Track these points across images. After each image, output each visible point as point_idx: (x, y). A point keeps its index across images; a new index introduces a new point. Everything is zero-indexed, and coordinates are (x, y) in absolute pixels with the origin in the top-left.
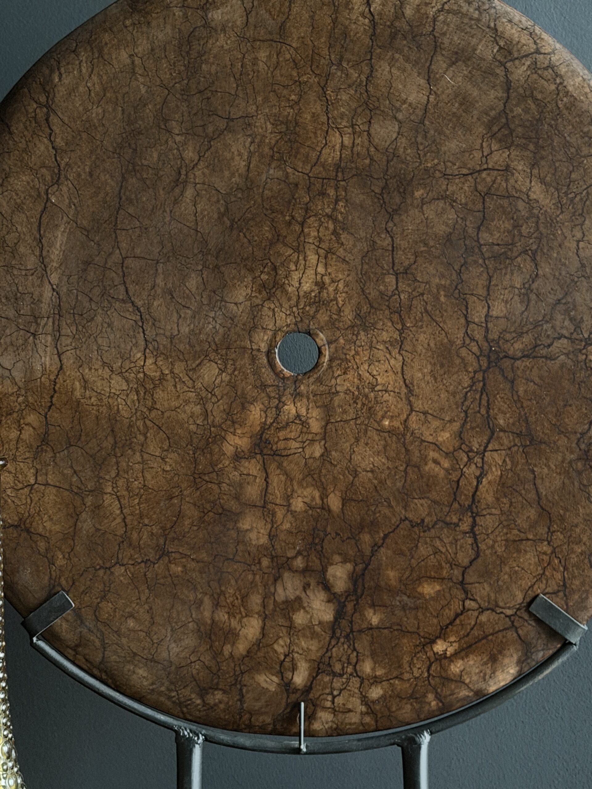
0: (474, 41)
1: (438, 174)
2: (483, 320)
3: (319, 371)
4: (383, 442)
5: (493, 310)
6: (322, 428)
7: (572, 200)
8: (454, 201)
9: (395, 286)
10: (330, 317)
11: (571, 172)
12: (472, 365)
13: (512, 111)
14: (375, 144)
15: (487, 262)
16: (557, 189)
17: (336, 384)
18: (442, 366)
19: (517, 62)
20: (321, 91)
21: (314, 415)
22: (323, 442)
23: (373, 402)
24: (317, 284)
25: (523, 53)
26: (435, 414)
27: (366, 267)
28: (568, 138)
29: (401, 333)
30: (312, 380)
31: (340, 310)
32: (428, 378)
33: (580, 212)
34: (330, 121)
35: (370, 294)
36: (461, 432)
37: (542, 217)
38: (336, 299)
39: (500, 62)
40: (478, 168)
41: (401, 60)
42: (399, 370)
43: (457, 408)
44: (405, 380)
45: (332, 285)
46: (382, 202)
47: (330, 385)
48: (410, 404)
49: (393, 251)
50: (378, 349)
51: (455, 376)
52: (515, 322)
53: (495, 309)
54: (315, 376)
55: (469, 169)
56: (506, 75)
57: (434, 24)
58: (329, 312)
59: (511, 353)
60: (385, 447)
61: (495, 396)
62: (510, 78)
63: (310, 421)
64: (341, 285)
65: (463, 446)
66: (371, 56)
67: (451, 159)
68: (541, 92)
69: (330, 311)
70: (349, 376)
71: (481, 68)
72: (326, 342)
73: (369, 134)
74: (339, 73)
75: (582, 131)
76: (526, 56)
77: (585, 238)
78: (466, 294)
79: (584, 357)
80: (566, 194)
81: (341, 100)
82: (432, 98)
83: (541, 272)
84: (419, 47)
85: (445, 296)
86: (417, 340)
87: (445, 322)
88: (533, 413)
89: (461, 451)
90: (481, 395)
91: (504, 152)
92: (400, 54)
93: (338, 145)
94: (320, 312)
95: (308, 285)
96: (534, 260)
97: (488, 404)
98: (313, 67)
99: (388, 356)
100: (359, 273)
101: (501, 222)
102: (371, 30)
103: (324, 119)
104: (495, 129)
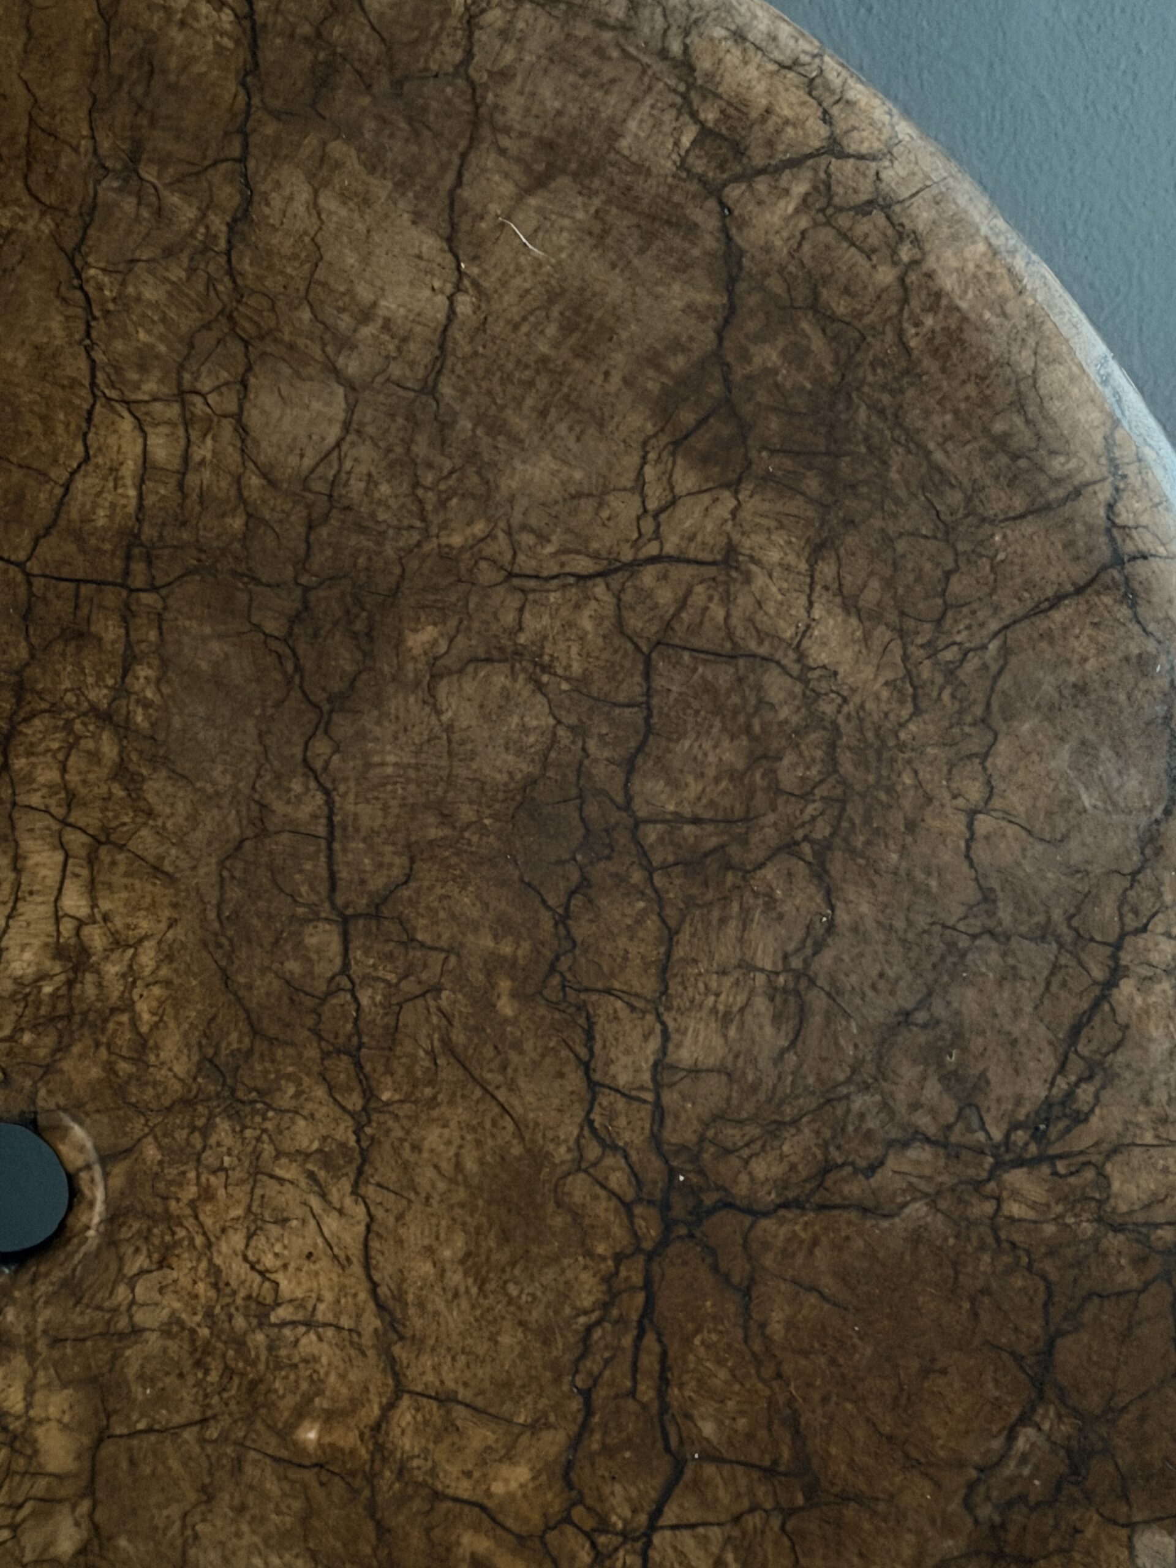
0: (612, 104)
1: (487, 574)
2: (646, 1077)
3: (71, 1255)
4: (297, 1505)
5: (679, 1046)
6: (78, 1457)
7: (950, 672)
8: (545, 669)
9: (338, 961)
10: (110, 1068)
11: (948, 575)
12: (608, 1235)
13: (745, 357)
14: (262, 458)
15: (657, 878)
16: (902, 633)
17: (133, 1302)
18: (505, 1237)
19: (762, 185)
20: (64, 266)
21: (52, 1411)
22: (85, 1506)
23: (261, 1367)
24: (59, 952)
25: (782, 153)
26: (480, 1402)
27: (235, 893)
28: (939, 456)
29: (360, 1121)
30: (43, 1288)
31: (143, 1045)
32: (455, 1277)
33: (978, 710)
34: (100, 377)
35: (250, 987)
36: (569, 1466)
37: (846, 728)
38: (129, 1006)
39: (702, 180)
40: (627, 555)
41: (353, 163)
42: (355, 1251)
43: (557, 1380)
44: (374, 1286)
45: (115, 956)
46: (290, 667)
47: (106, 1304)
48: (393, 1367)
49: (331, 838)
50: (281, 1180)
51: (549, 1275)
52: (754, 1088)
53: (688, 1041)
54: (57, 1275)
55: (596, 556)
56: (725, 230)
57: (470, 37)
58: (103, 1052)
59: (742, 1188)
60: (305, 1519)
61: (687, 1341)
62: (738, 239)
63: (39, 1432)
64: (147, 957)
65: (578, 1513)
66: (246, 146)
67: (533, 522)
68: (846, 291)
69: (108, 1046)
70: (182, 1271)
71: (637, 199)
72: (92, 1156)
73: (242, 430)
74: (129, 204)
75: (986, 431)
76: (795, 163)
77: (996, 803)
78: (587, 990)
79: (989, 1207)
80: (932, 649)
81: (138, 299)
82: (465, 304)
83: (843, 917)
84: (416, 119)
85: (514, 995)
86: (416, 1148)
87: (512, 1087)
88: (817, 1397)
89: (569, 1530)
90: (640, 1337)
91: (715, 500)
92: (348, 141)
93: (130, 463)
94: (76, 1049)
95: (27, 956)
96: (820, 873)
97: (664, 1368)
98: (33, 178)
99: (315, 1202)
100: (212, 915)
101: (707, 745)
102: (243, 55)
103: (76, 366)
104: (687, 417)
